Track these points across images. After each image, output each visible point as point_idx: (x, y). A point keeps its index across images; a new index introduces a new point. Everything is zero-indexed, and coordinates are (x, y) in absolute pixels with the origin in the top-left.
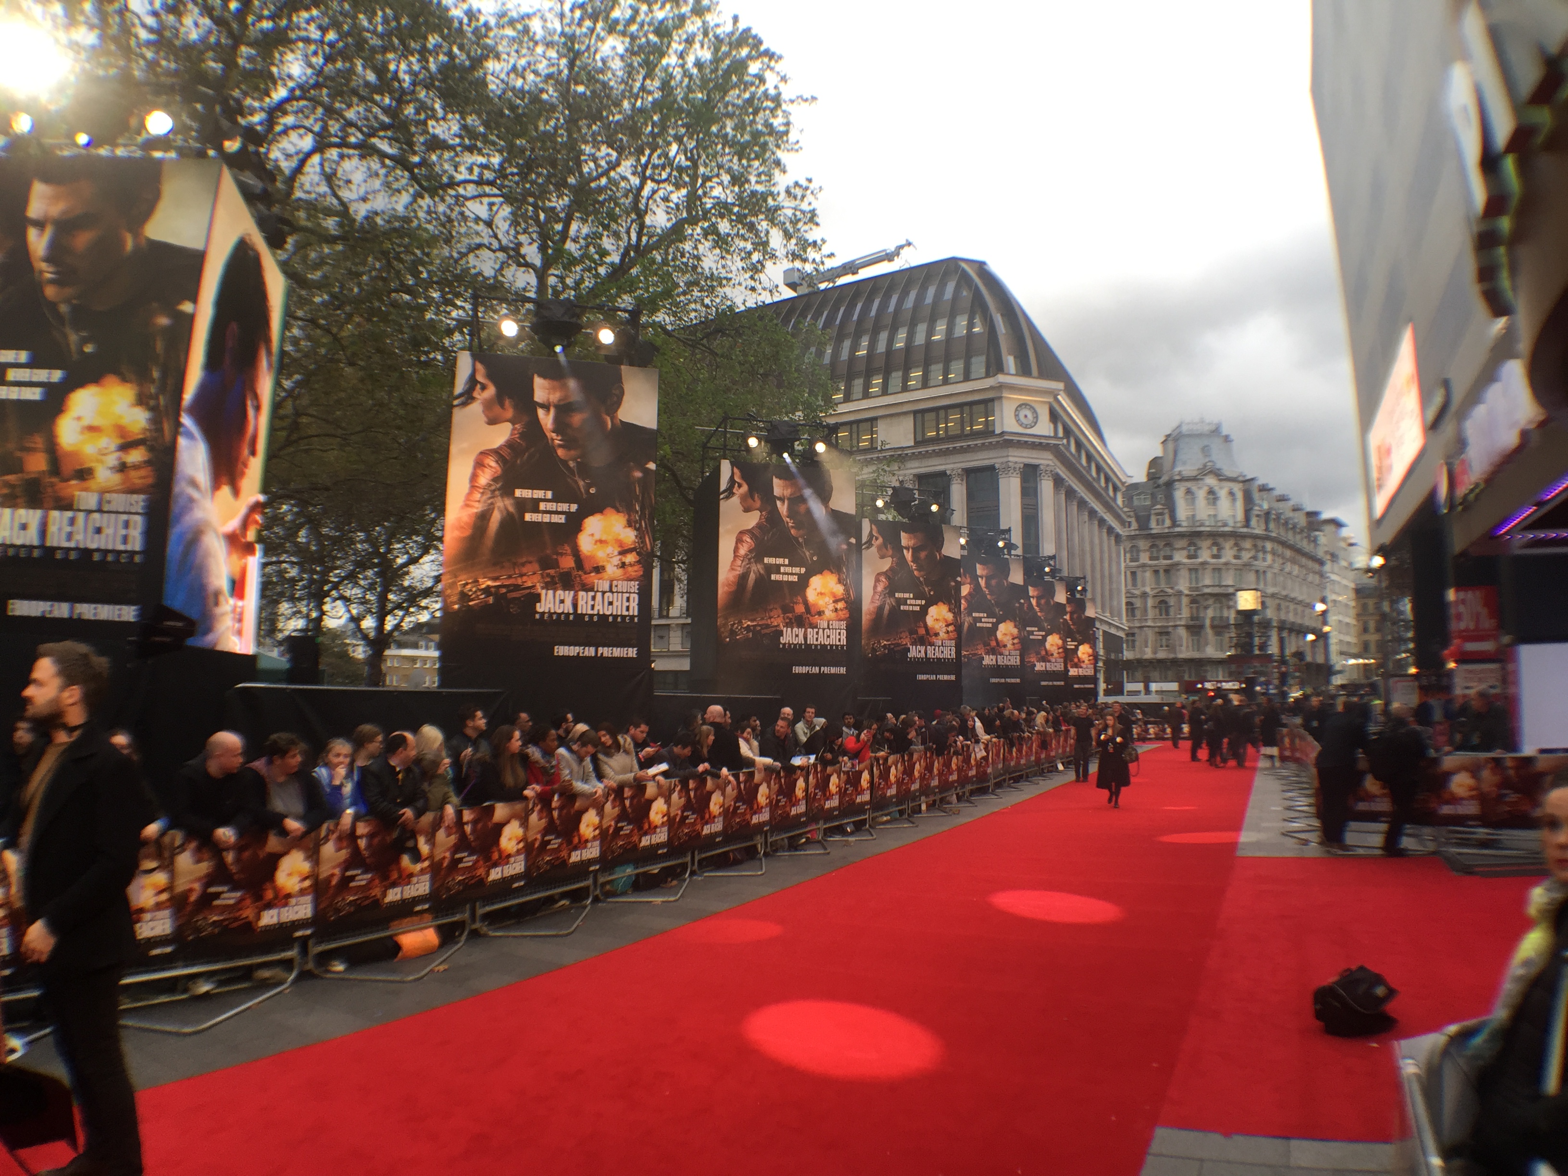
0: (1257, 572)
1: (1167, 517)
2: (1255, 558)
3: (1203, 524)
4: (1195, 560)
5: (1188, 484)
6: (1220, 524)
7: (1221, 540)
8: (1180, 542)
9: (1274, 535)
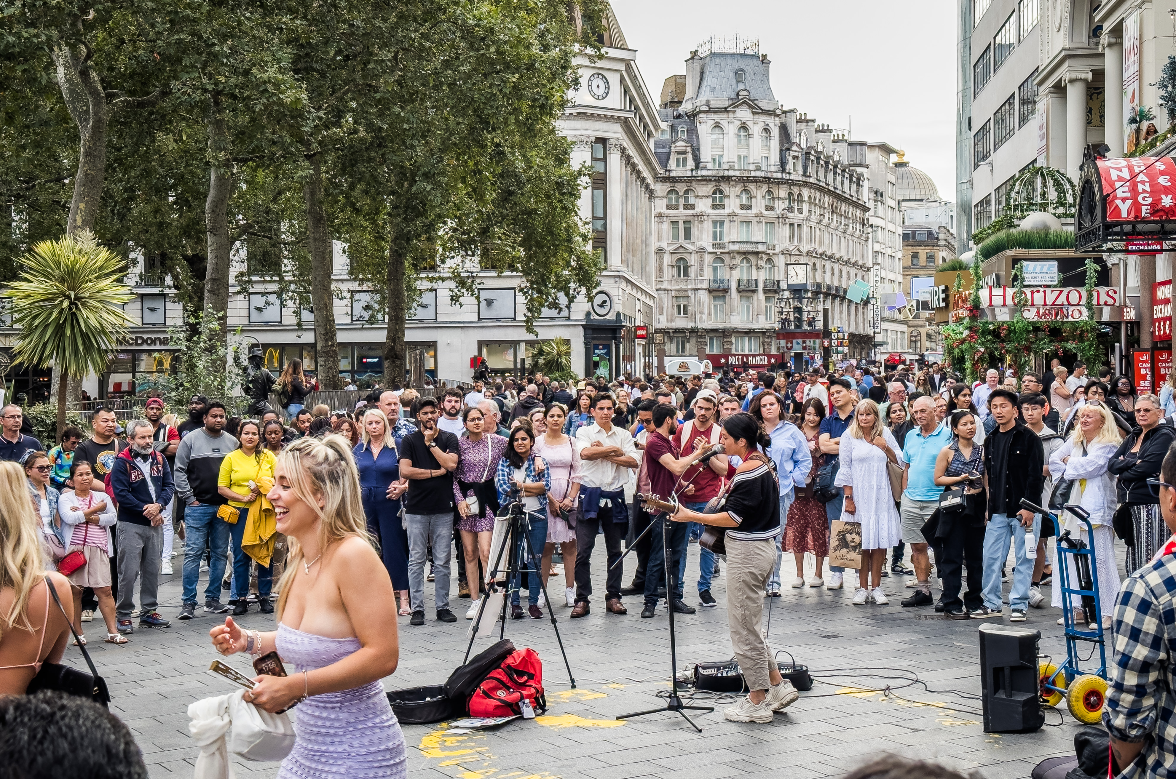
0: (792, 225)
1: (690, 157)
2: (790, 209)
3: (731, 168)
4: (722, 211)
5: (717, 117)
6: (752, 167)
7: (752, 187)
8: (704, 188)
9: (812, 180)
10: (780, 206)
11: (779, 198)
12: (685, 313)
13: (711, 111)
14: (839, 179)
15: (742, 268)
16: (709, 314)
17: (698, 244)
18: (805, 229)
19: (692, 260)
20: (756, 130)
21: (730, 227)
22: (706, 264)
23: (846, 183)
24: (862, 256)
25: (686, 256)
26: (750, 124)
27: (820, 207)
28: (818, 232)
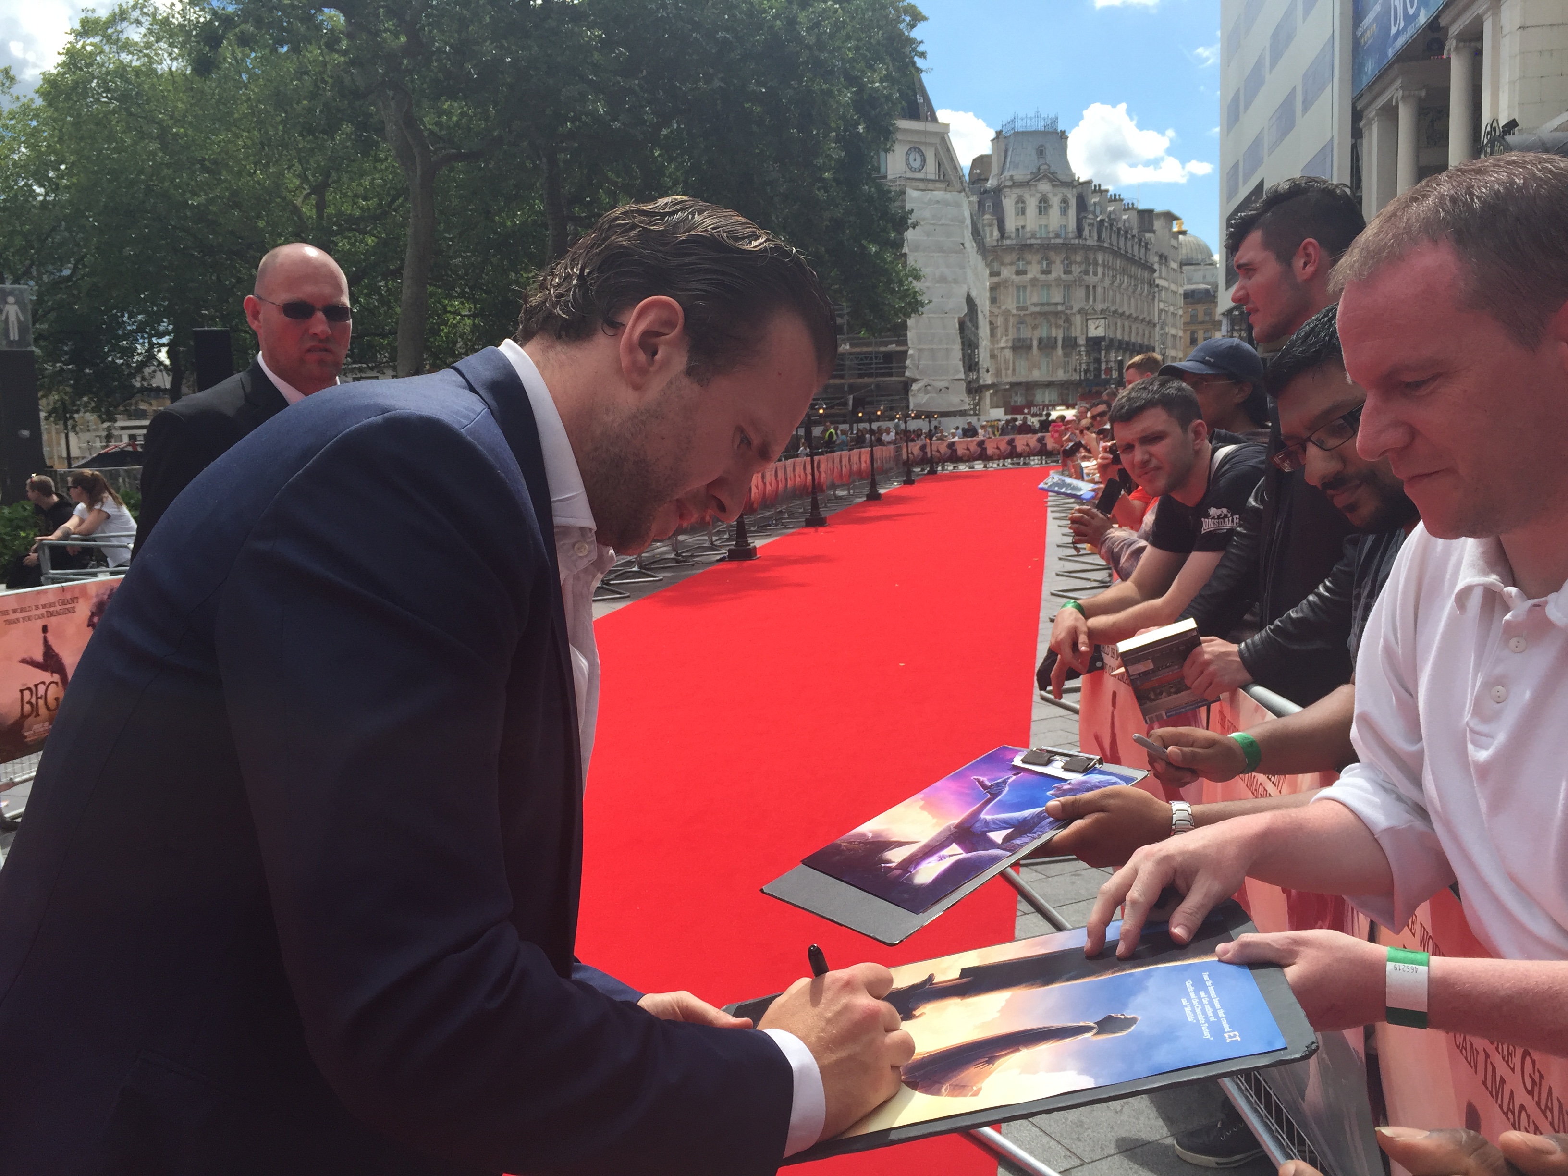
0: (1088, 287)
1: (995, 228)
2: (1087, 273)
3: (1033, 236)
5: (1020, 191)
6: (1051, 235)
7: (1051, 253)
9: (1106, 245)
10: (1076, 270)
11: (1076, 263)
13: (1015, 185)
14: (1129, 243)
15: (1043, 327)
16: (1014, 369)
18: (1099, 290)
20: (1055, 202)
21: (1032, 292)
23: (1136, 248)
24: (1149, 314)
26: (1050, 195)
27: (1113, 269)
28: (1111, 293)
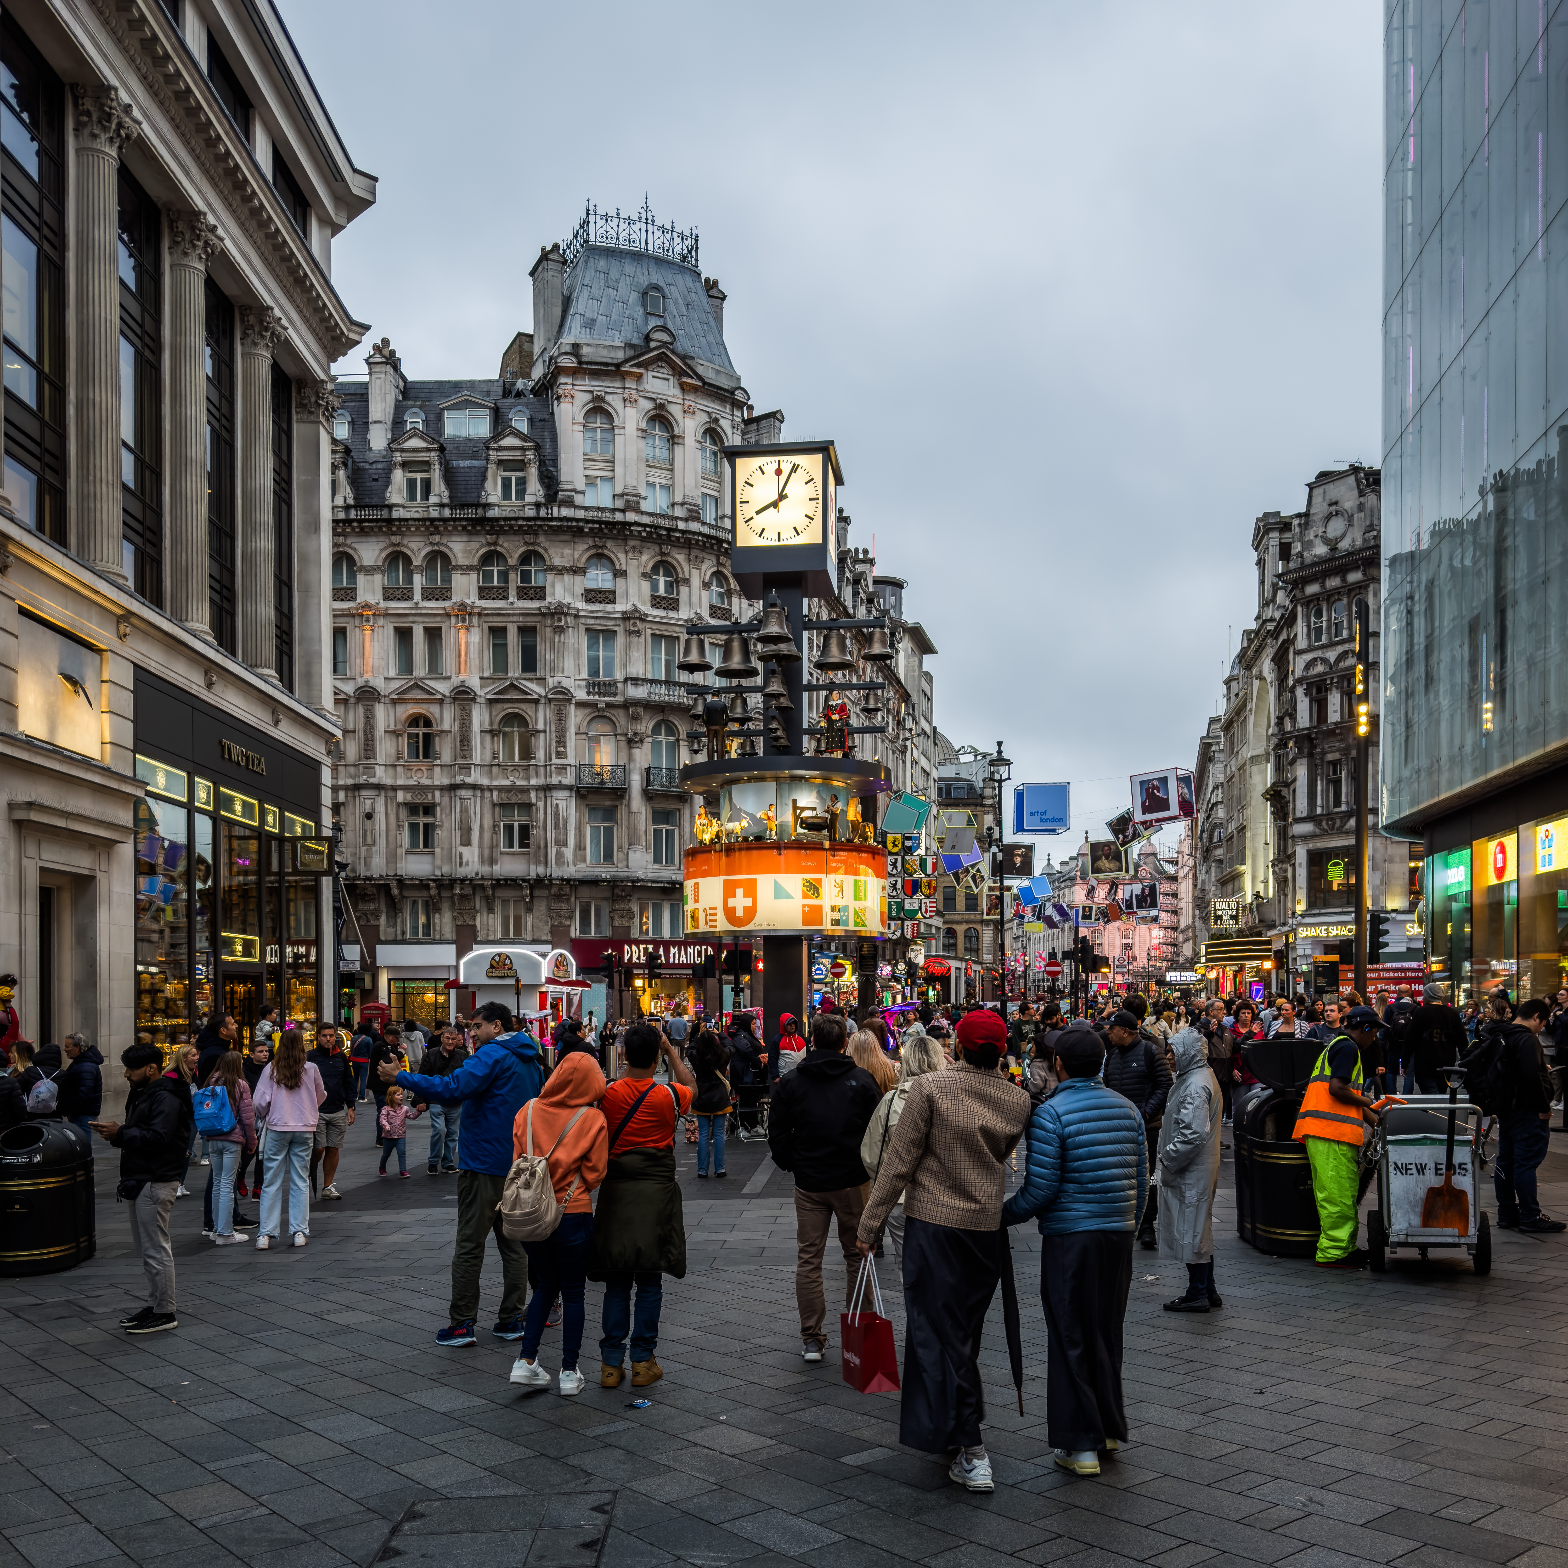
3: (630, 507)
4: (609, 607)
5: (598, 386)
6: (680, 510)
7: (679, 557)
8: (567, 552)
12: (524, 843)
13: (584, 369)
15: (656, 745)
16: (580, 847)
17: (552, 682)
19: (541, 718)
20: (689, 428)
21: (628, 647)
22: (572, 730)
25: (527, 710)
